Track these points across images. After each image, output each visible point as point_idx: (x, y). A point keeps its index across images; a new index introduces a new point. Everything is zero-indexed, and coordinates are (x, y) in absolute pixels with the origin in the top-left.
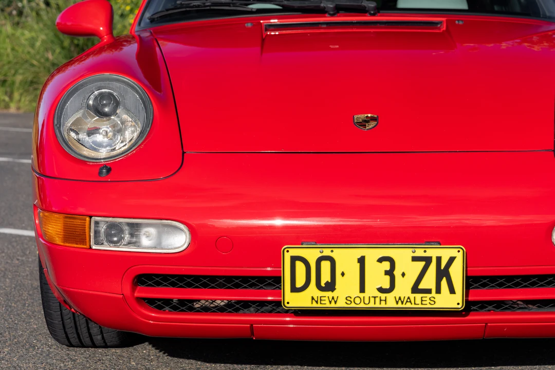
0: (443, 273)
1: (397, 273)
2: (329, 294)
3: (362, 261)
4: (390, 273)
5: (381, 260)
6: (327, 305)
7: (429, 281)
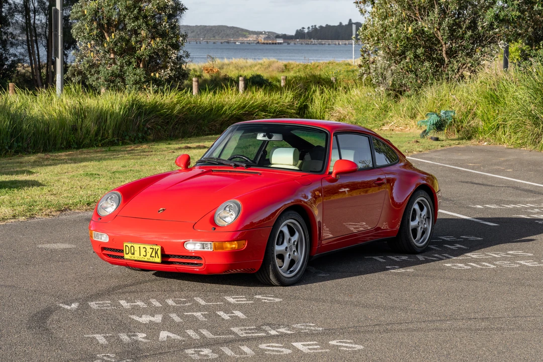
0: (156, 253)
1: (147, 252)
2: (133, 256)
3: (140, 247)
4: (145, 251)
5: (144, 248)
6: (133, 258)
7: (153, 255)
